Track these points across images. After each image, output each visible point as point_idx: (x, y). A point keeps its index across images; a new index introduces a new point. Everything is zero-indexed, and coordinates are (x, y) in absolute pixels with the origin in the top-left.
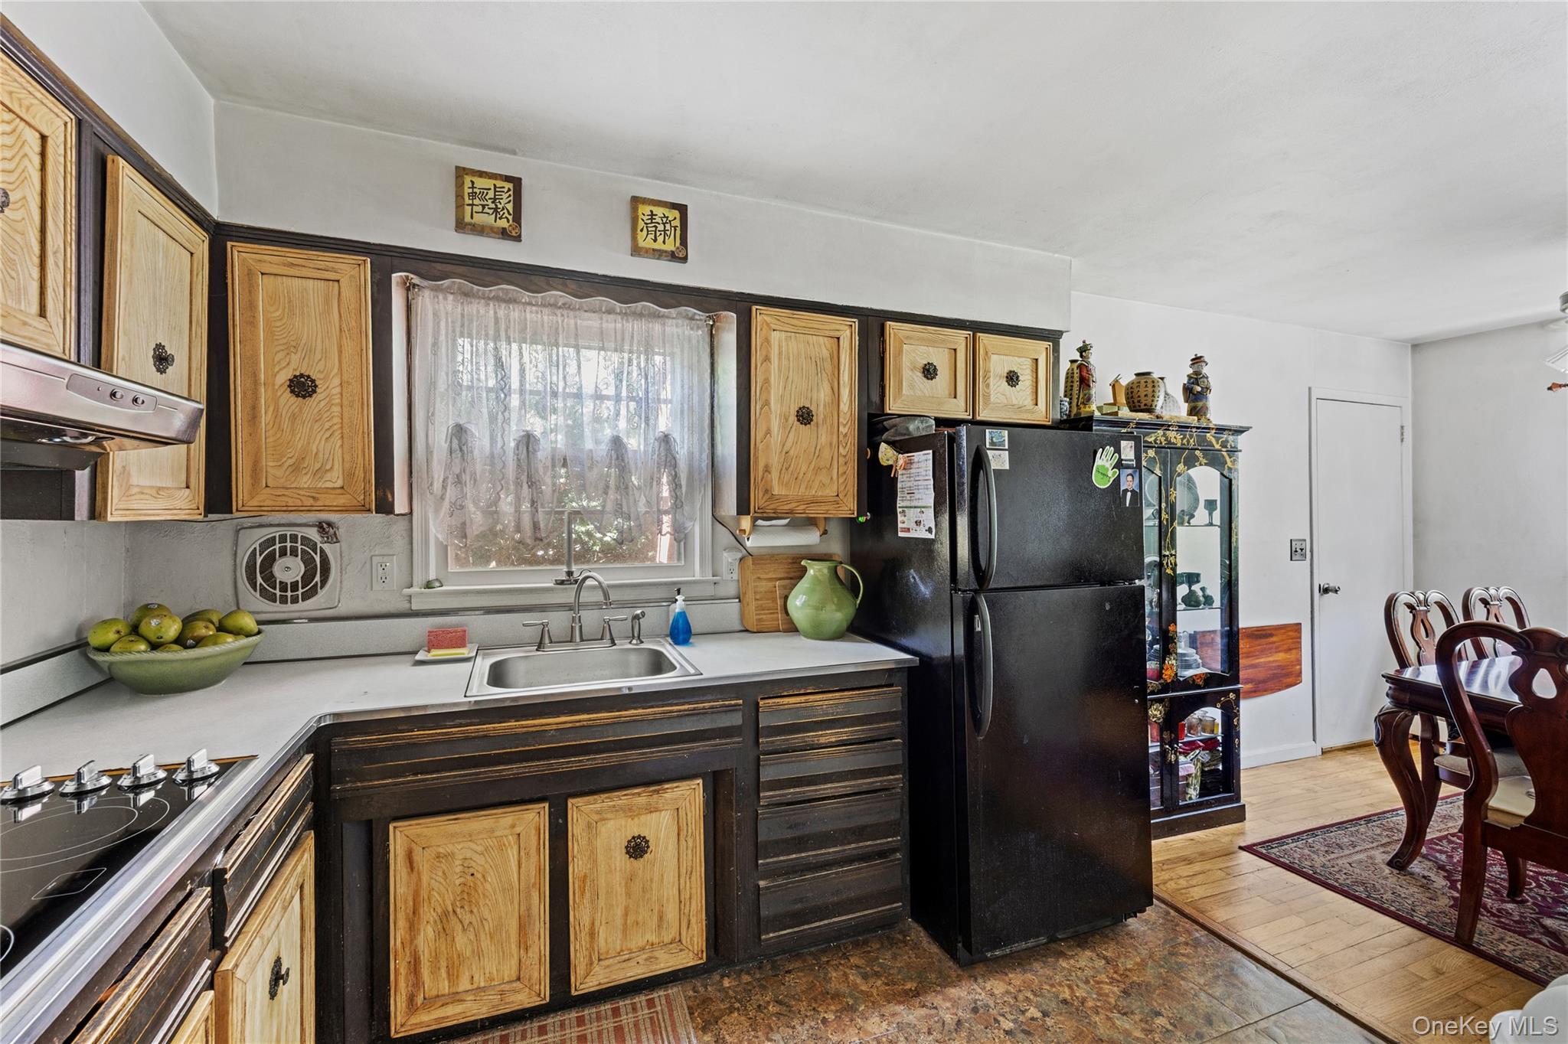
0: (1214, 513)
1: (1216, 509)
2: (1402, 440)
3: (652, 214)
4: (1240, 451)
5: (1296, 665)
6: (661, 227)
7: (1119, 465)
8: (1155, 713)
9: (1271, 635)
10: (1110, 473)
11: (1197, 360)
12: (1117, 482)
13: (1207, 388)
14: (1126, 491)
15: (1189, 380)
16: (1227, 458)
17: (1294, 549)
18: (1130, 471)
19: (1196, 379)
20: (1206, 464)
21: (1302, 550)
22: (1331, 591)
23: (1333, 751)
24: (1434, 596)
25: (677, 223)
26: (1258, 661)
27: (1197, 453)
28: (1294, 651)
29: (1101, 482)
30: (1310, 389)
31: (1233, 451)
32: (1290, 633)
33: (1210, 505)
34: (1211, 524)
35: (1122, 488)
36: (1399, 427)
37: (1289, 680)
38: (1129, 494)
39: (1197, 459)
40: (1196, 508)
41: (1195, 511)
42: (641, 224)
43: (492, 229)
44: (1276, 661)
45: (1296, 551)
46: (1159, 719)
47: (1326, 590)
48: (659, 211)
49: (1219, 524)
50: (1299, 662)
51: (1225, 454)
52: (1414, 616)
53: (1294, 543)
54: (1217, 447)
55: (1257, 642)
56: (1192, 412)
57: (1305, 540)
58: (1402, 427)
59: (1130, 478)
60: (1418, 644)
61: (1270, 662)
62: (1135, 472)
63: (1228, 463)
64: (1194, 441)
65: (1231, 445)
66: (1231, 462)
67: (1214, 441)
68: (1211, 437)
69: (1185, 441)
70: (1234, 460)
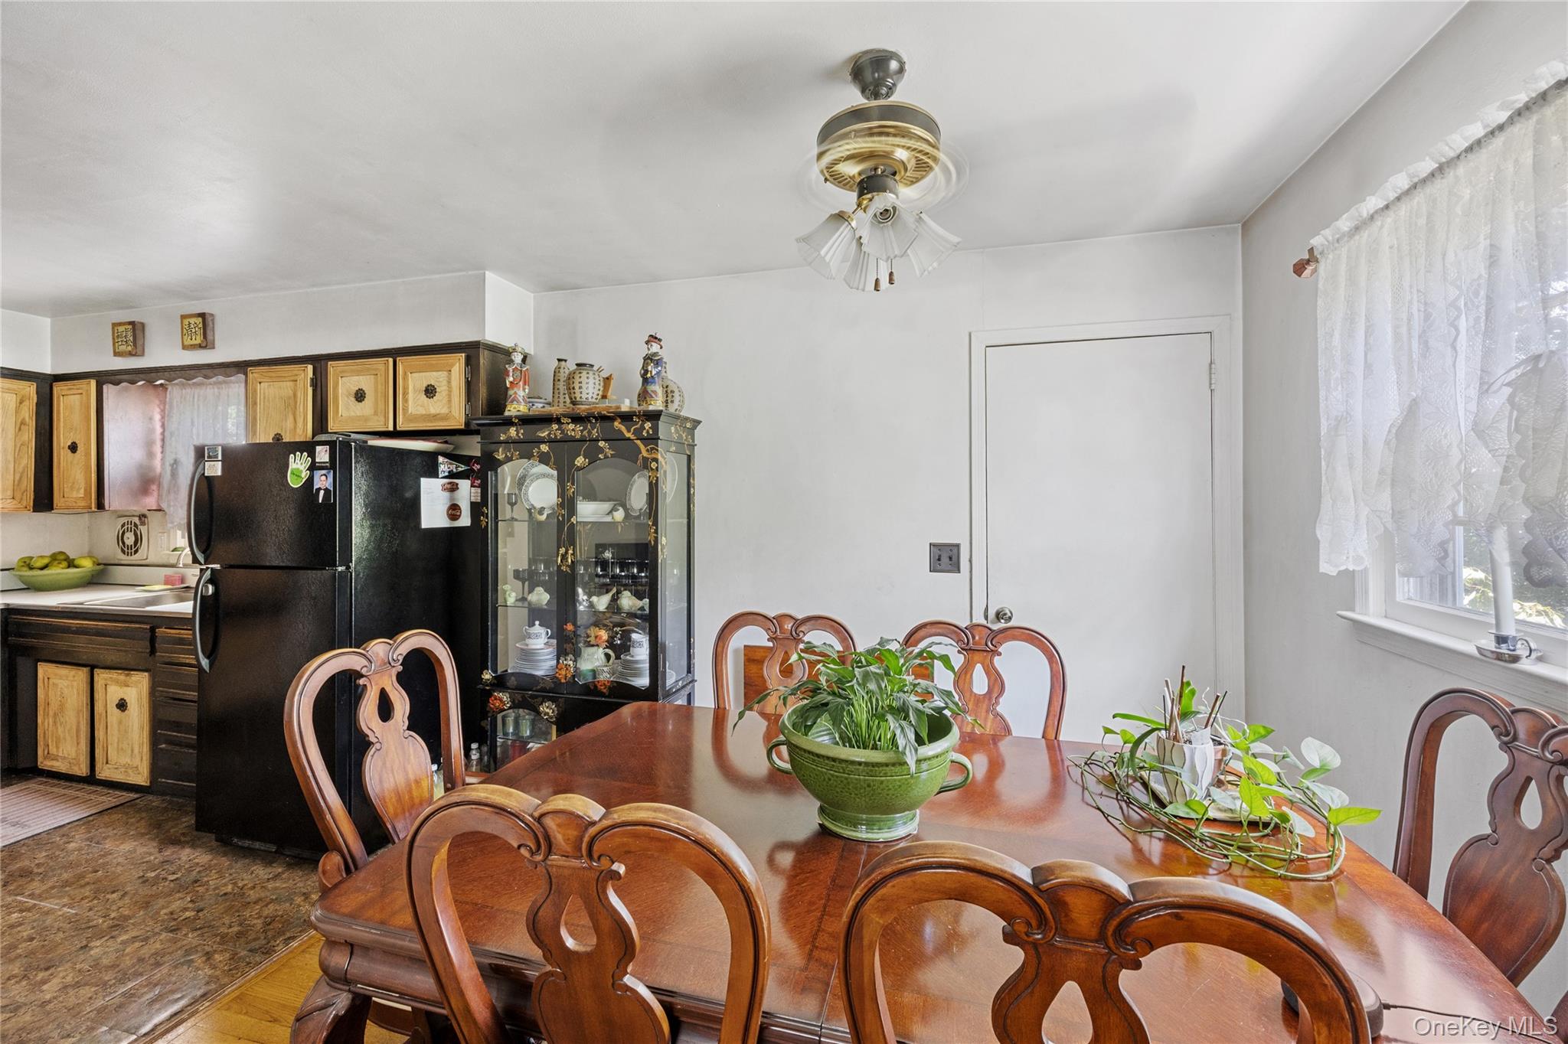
3: (190, 324)
4: (661, 438)
6: (193, 330)
7: (313, 467)
8: (548, 710)
10: (303, 475)
12: (310, 481)
14: (319, 489)
16: (642, 447)
17: (936, 557)
18: (324, 472)
20: (614, 457)
21: (950, 558)
25: (201, 326)
27: (601, 444)
29: (295, 483)
31: (651, 440)
35: (315, 487)
38: (322, 493)
39: (602, 451)
42: (185, 331)
43: (125, 352)
45: (940, 560)
46: (552, 718)
47: (998, 616)
48: (192, 321)
51: (639, 443)
54: (628, 435)
57: (958, 545)
58: (1212, 365)
59: (324, 478)
62: (328, 473)
63: (645, 453)
64: (597, 432)
65: (648, 432)
66: (648, 450)
67: (623, 428)
68: (620, 426)
69: (585, 433)
70: (652, 449)
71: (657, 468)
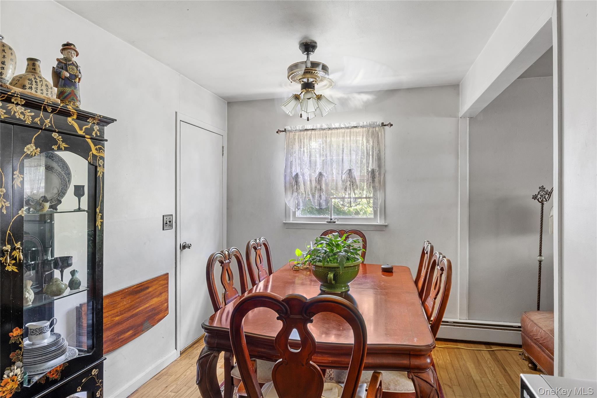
0: (82, 198)
1: (83, 195)
2: (223, 155)
4: (106, 141)
5: (164, 303)
9: (148, 288)
11: (67, 47)
13: (76, 76)
15: (58, 64)
16: (92, 145)
17: (165, 222)
19: (66, 64)
20: (66, 149)
21: (170, 222)
22: (187, 247)
23: (188, 349)
24: (233, 249)
26: (138, 310)
27: (55, 135)
28: (163, 294)
30: (176, 113)
31: (99, 141)
32: (161, 282)
33: (79, 191)
34: (79, 210)
36: (222, 147)
37: (160, 316)
39: (55, 142)
40: (64, 194)
41: (62, 197)
44: (152, 305)
45: (166, 223)
47: (184, 247)
49: (86, 209)
50: (167, 300)
51: (89, 141)
52: (223, 268)
53: (165, 218)
54: (81, 133)
55: (137, 296)
56: (60, 95)
57: (172, 215)
58: (223, 147)
60: (224, 287)
61: (147, 308)
63: (94, 151)
64: (50, 122)
65: (96, 134)
66: (96, 149)
67: (76, 126)
68: (73, 122)
69: (37, 120)
70: (100, 149)
71: (103, 165)
